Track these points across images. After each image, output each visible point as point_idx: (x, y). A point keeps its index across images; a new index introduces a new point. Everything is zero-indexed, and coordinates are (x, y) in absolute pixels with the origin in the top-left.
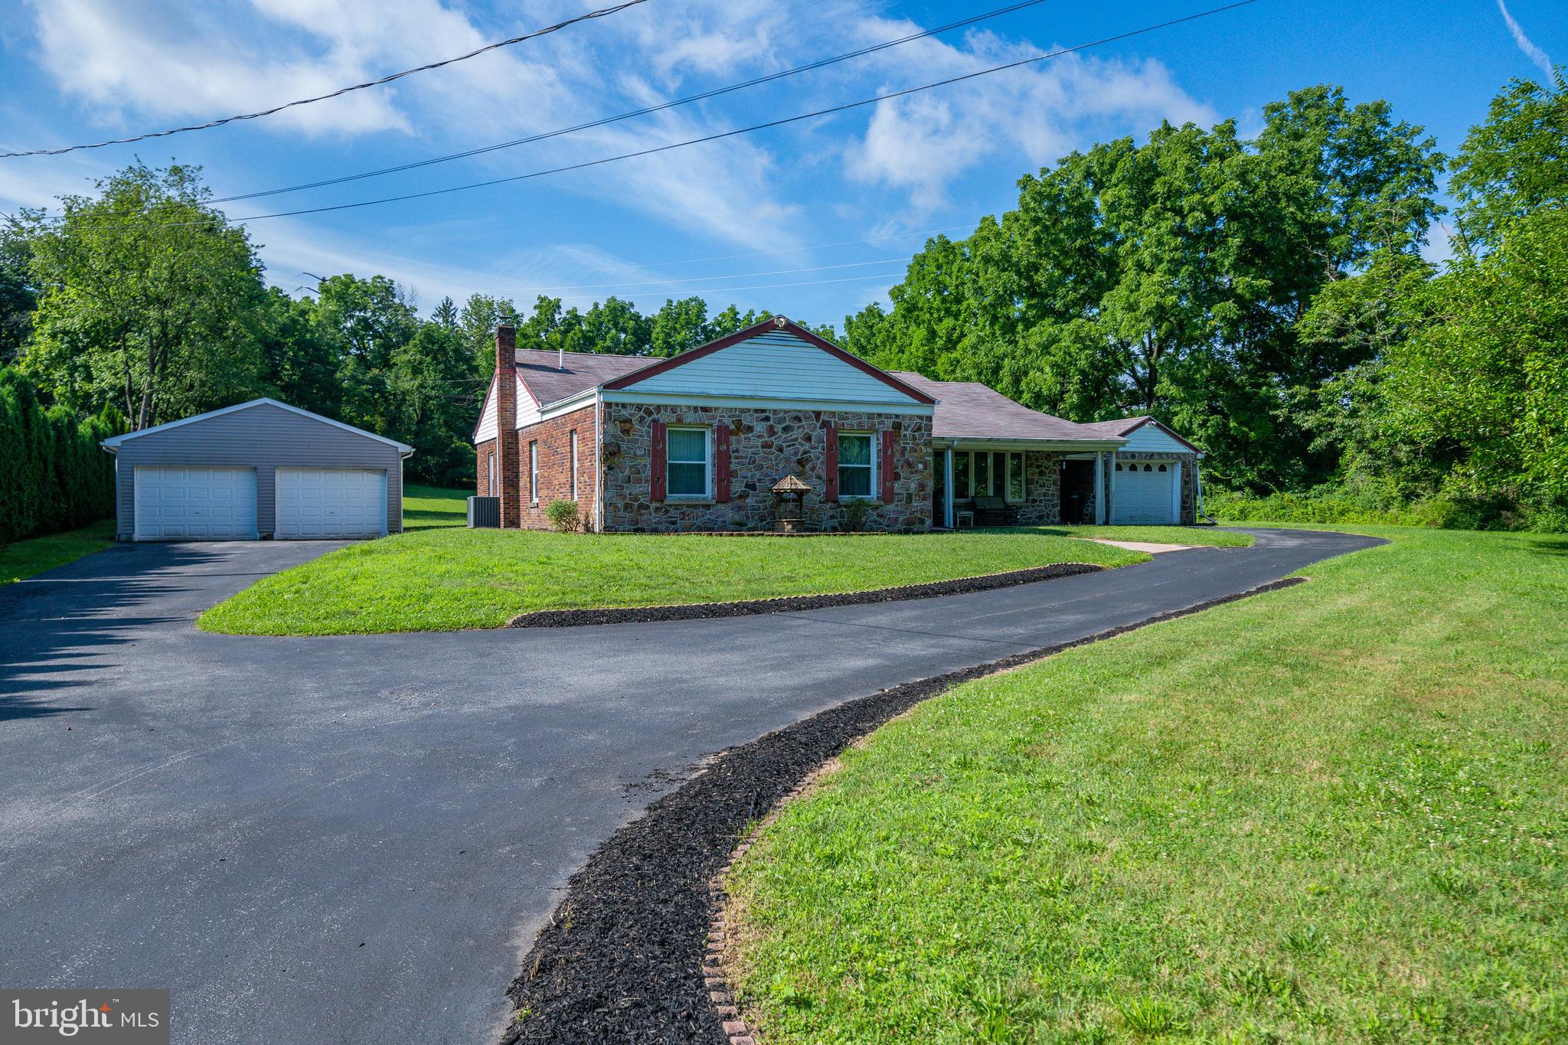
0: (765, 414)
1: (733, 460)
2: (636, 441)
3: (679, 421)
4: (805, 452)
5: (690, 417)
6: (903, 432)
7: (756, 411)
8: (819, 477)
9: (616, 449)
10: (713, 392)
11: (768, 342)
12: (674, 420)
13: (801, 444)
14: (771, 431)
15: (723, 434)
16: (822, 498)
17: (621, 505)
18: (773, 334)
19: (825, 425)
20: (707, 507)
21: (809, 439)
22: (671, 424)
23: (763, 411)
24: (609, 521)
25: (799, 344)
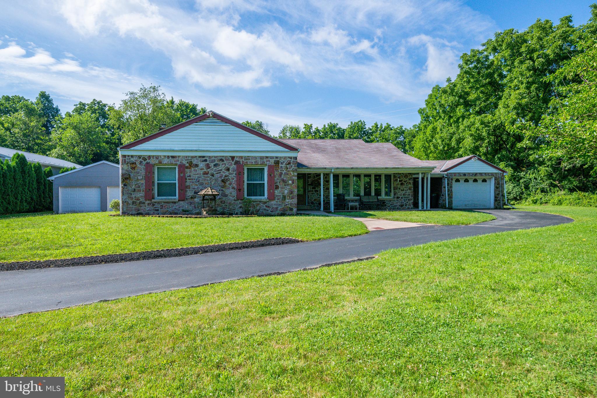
0: (204, 159)
1: (188, 181)
2: (138, 173)
3: (160, 163)
4: (226, 176)
5: (166, 161)
6: (280, 165)
7: (200, 157)
8: (233, 188)
9: (128, 177)
10: (176, 149)
11: (206, 124)
12: (157, 162)
13: (224, 172)
14: (208, 167)
15: (182, 168)
16: (235, 198)
17: (130, 202)
18: (208, 120)
19: (237, 163)
20: (175, 203)
21: (228, 170)
22: (156, 164)
23: (204, 157)
24: (125, 209)
25: (221, 124)
